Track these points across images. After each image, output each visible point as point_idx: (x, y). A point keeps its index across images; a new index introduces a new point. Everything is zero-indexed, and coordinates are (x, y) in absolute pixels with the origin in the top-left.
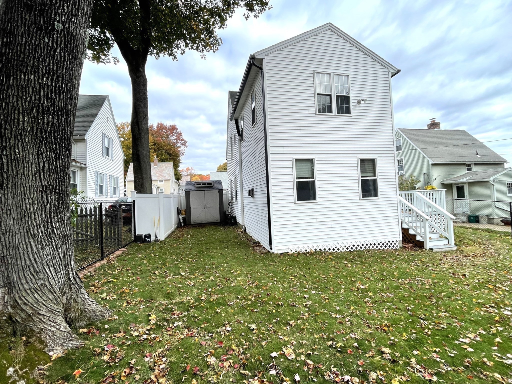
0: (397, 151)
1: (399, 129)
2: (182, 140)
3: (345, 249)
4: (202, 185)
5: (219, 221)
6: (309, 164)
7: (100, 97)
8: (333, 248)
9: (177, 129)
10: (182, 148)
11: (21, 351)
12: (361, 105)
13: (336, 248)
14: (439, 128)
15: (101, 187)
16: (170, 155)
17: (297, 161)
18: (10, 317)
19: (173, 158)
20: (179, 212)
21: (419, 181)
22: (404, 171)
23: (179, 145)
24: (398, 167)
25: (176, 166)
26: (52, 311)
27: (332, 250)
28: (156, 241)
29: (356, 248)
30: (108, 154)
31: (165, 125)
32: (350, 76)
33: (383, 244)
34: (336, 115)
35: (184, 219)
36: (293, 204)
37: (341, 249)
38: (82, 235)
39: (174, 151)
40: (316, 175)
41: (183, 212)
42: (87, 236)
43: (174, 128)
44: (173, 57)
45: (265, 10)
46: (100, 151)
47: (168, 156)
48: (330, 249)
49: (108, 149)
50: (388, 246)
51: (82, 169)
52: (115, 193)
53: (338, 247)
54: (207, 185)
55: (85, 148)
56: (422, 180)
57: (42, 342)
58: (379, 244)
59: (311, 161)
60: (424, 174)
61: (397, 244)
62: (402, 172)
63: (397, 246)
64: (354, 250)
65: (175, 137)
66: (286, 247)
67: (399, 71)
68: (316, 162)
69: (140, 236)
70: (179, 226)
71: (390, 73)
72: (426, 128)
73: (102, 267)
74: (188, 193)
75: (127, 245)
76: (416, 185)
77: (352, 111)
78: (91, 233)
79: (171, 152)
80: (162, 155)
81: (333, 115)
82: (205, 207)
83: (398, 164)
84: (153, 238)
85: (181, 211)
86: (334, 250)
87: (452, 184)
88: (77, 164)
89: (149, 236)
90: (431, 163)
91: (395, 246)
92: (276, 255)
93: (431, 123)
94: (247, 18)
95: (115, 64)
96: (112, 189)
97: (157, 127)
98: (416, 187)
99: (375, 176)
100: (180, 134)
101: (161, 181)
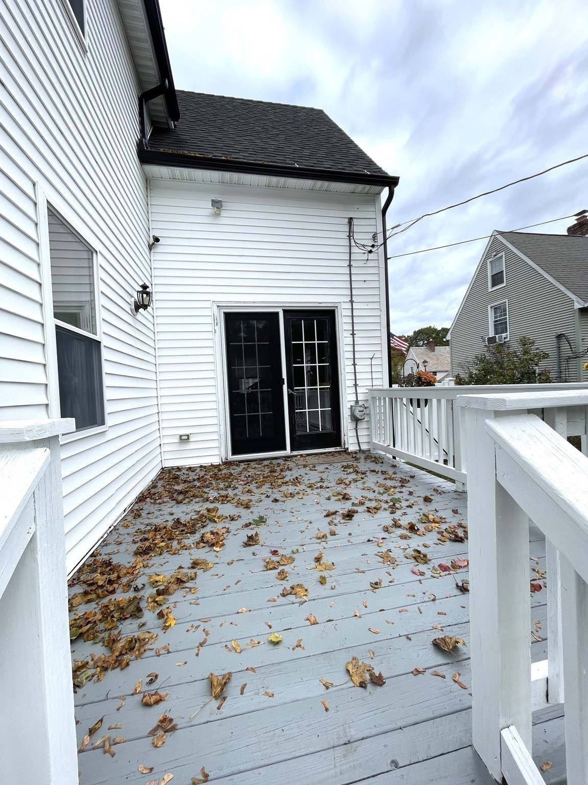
0: (493, 285)
1: (501, 233)
21: (546, 356)
22: (508, 333)
24: (495, 325)
56: (552, 352)
60: (559, 337)
62: (504, 335)
76: (536, 365)
83: (496, 317)
90: (577, 306)
98: (537, 371)
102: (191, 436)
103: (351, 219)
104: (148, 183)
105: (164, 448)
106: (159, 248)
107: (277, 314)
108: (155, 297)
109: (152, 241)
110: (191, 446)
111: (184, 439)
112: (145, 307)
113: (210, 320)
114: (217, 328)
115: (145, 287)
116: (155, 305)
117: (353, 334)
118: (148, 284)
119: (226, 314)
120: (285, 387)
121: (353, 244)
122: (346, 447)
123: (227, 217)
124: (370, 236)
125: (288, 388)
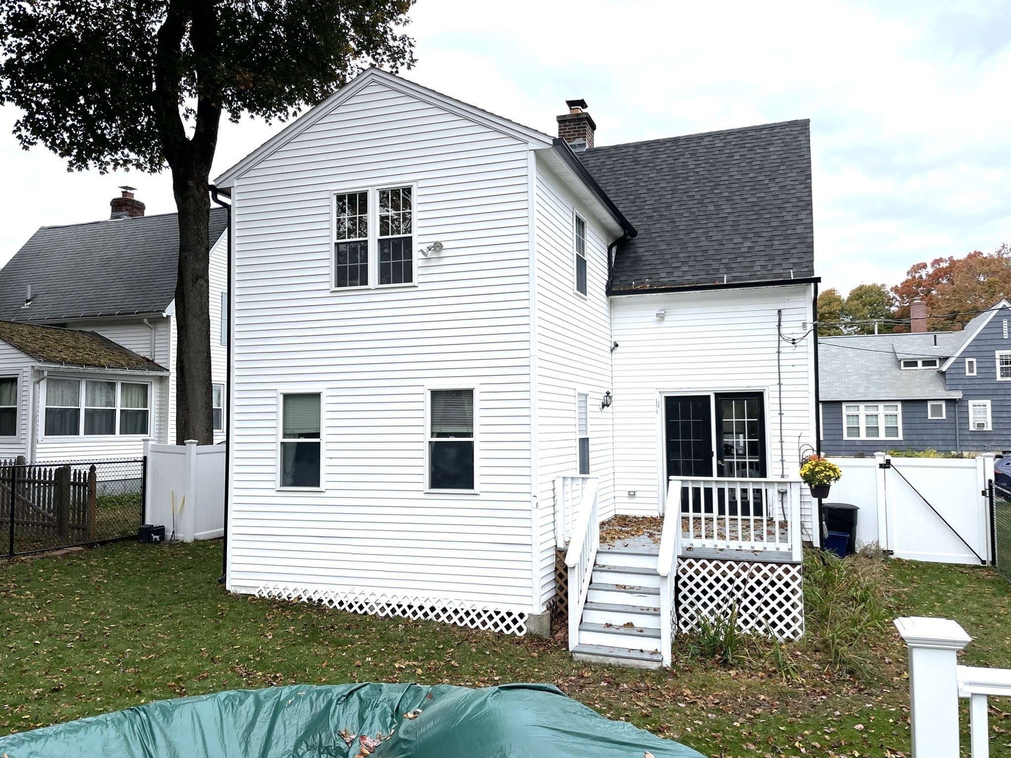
3: (377, 609)
6: (310, 404)
8: (349, 603)
12: (444, 253)
13: (356, 603)
17: (288, 397)
27: (345, 606)
32: (417, 185)
34: (376, 289)
36: (271, 493)
37: (366, 608)
40: (325, 430)
48: (331, 602)
51: (161, 379)
53: (362, 602)
55: (168, 334)
59: (315, 398)
61: (521, 622)
63: (520, 629)
66: (255, 584)
68: (325, 400)
69: (147, 529)
71: (532, 154)
77: (416, 272)
81: (370, 289)
84: (168, 536)
86: (351, 606)
89: (159, 530)
91: (513, 628)
92: (234, 598)
99: (469, 435)
102: (637, 493)
103: (780, 311)
104: (611, 304)
105: (617, 500)
106: (618, 350)
107: (709, 397)
108: (614, 398)
109: (613, 346)
110: (636, 500)
111: (632, 494)
112: (608, 405)
113: (654, 403)
114: (659, 410)
115: (608, 393)
116: (614, 404)
117: (781, 414)
118: (610, 391)
119: (667, 398)
120: (714, 459)
121: (781, 339)
122: (771, 516)
123: (668, 321)
124: (800, 324)
125: (718, 460)
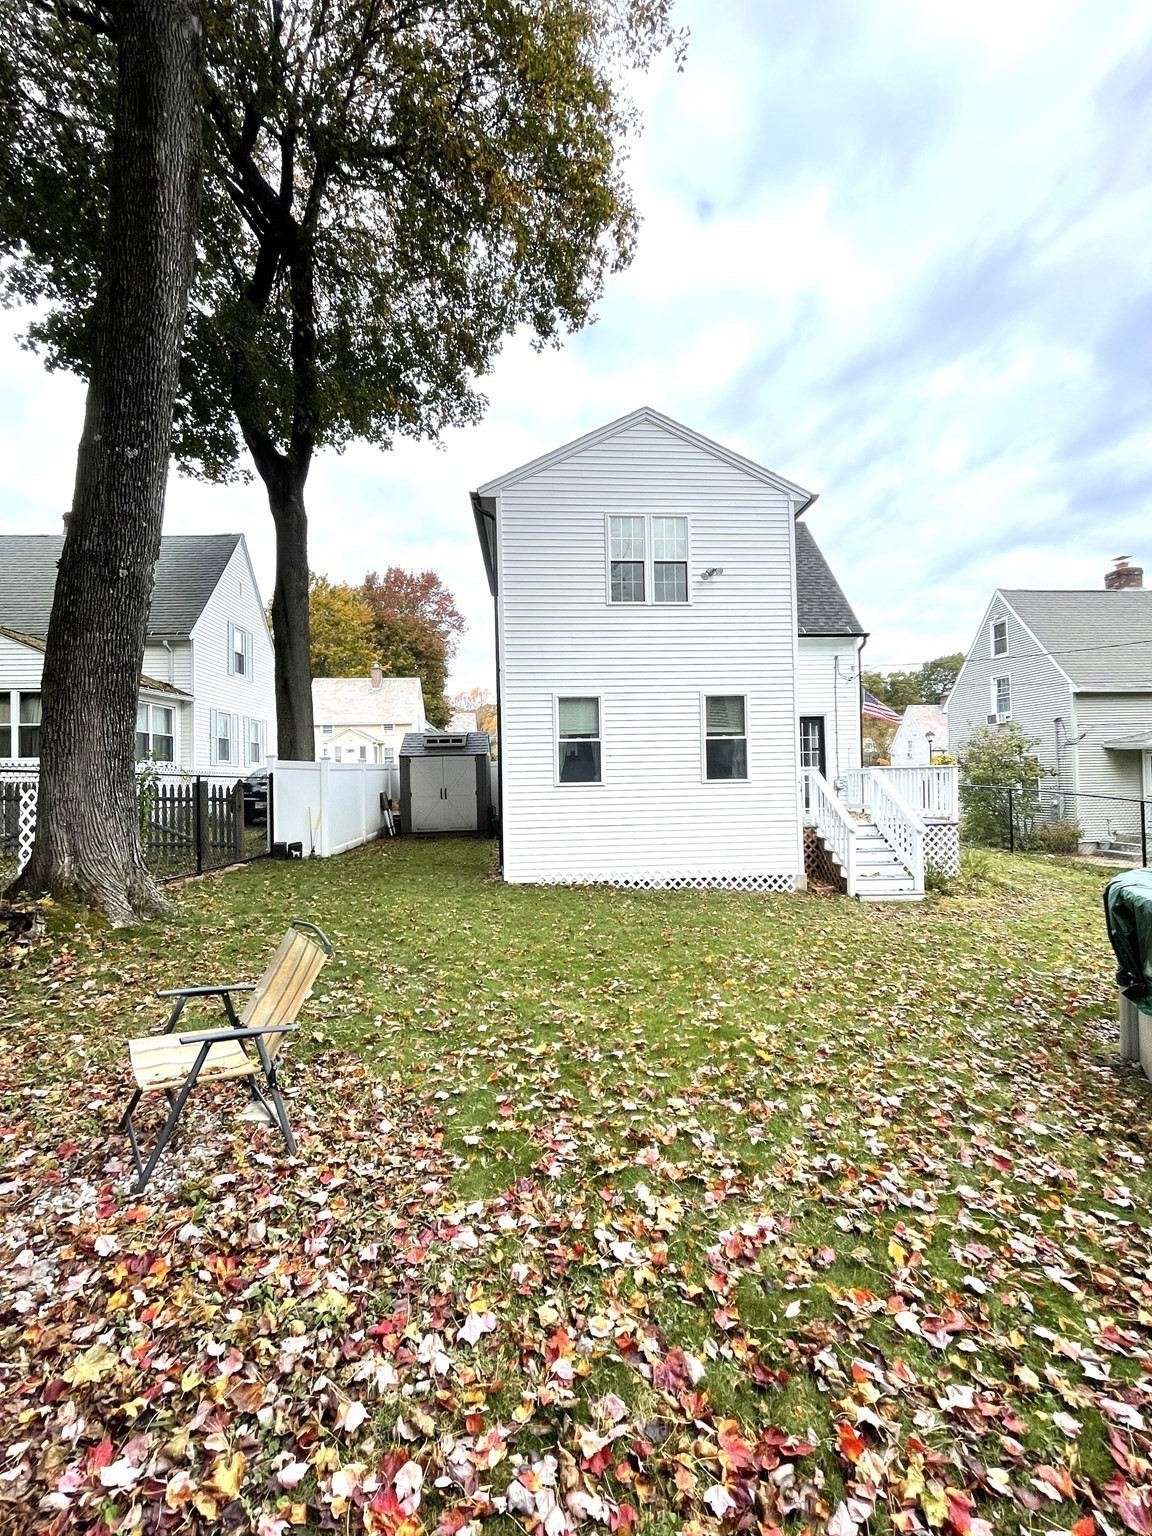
0: (996, 653)
2: (452, 614)
3: (663, 884)
4: (439, 744)
5: (475, 828)
6: (591, 707)
7: (224, 540)
9: (439, 584)
10: (452, 636)
11: (86, 915)
14: (1140, 584)
15: (224, 744)
16: (418, 655)
17: (562, 700)
18: (76, 884)
19: (426, 665)
20: (385, 804)
22: (1011, 712)
23: (444, 627)
24: (998, 701)
25: (433, 688)
26: (114, 887)
27: (631, 884)
28: (312, 856)
29: (689, 884)
30: (241, 669)
31: (407, 573)
32: (690, 517)
33: (755, 880)
34: (654, 605)
35: (397, 821)
36: (552, 789)
37: (652, 884)
38: (173, 835)
39: (431, 646)
40: (603, 731)
41: (395, 804)
42: (181, 838)
43: (431, 581)
44: (379, 444)
45: (582, 325)
46: (223, 660)
47: (412, 660)
48: (627, 882)
49: (240, 658)
50: (775, 887)
51: (183, 704)
52: (256, 759)
54: (451, 744)
55: (191, 656)
56: (1050, 738)
57: (105, 912)
58: (745, 880)
59: (595, 701)
60: (1057, 720)
61: (790, 882)
62: (1006, 714)
63: (790, 887)
64: (684, 889)
65: (435, 607)
66: (535, 873)
67: (812, 500)
68: (602, 704)
69: (282, 846)
70: (383, 834)
71: (792, 504)
72: (1102, 586)
73: (195, 883)
74: (405, 760)
75: (251, 860)
77: (691, 593)
78: (188, 833)
79: (421, 648)
80: (397, 655)
81: (647, 605)
82: (443, 794)
83: (999, 691)
84: (306, 852)
85: (390, 802)
86: (636, 884)
87: (1139, 752)
88: (172, 696)
89: (298, 847)
90: (1072, 690)
91: (785, 887)
92: (514, 888)
93: (1115, 569)
94: (539, 348)
95: (247, 483)
96: (249, 749)
97: (386, 580)
99: (743, 733)
100: (448, 598)
101: (388, 727)
103: (836, 657)
117: (837, 733)
124: (850, 667)
